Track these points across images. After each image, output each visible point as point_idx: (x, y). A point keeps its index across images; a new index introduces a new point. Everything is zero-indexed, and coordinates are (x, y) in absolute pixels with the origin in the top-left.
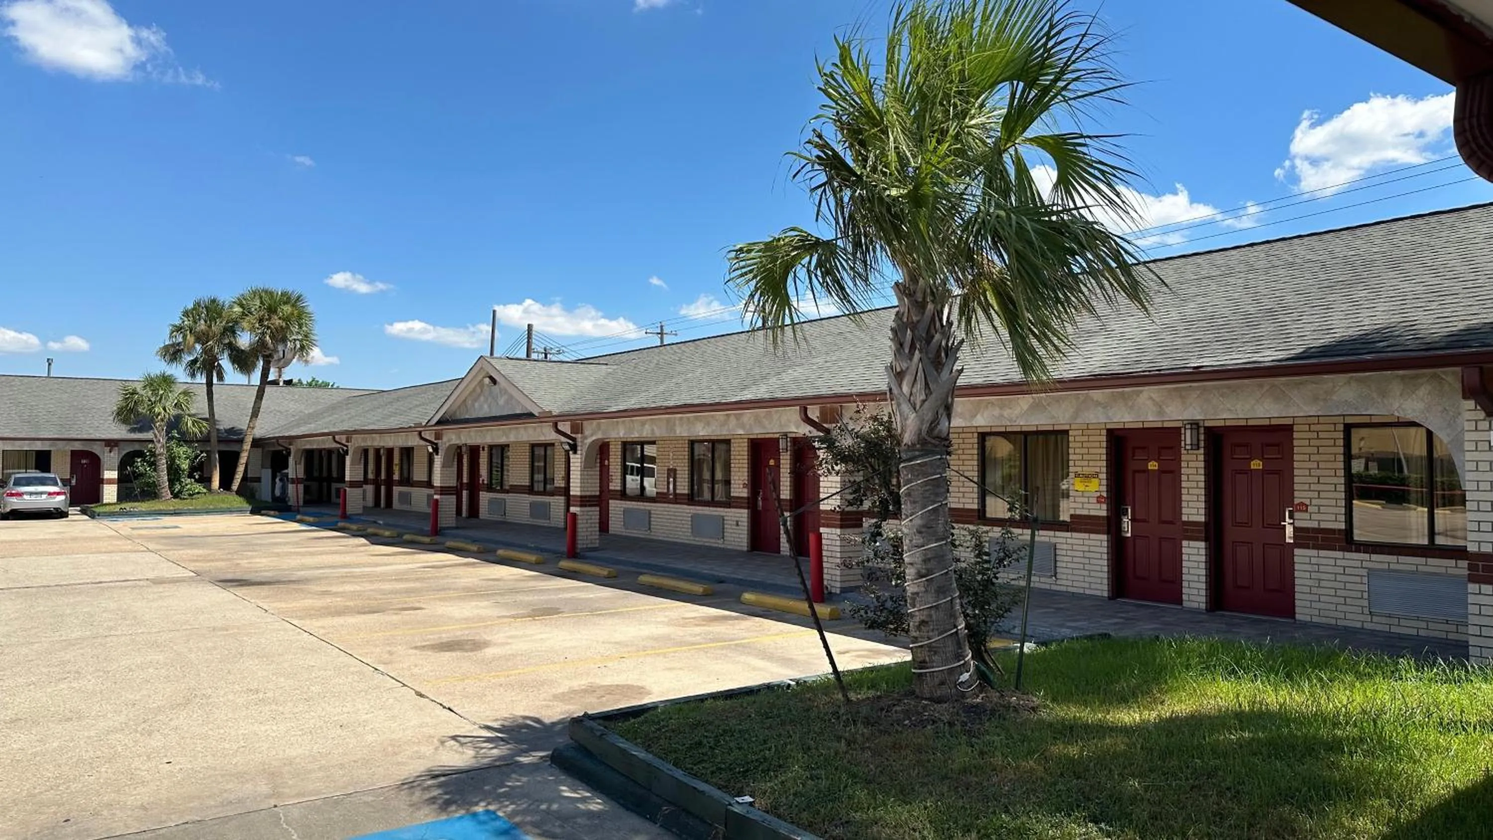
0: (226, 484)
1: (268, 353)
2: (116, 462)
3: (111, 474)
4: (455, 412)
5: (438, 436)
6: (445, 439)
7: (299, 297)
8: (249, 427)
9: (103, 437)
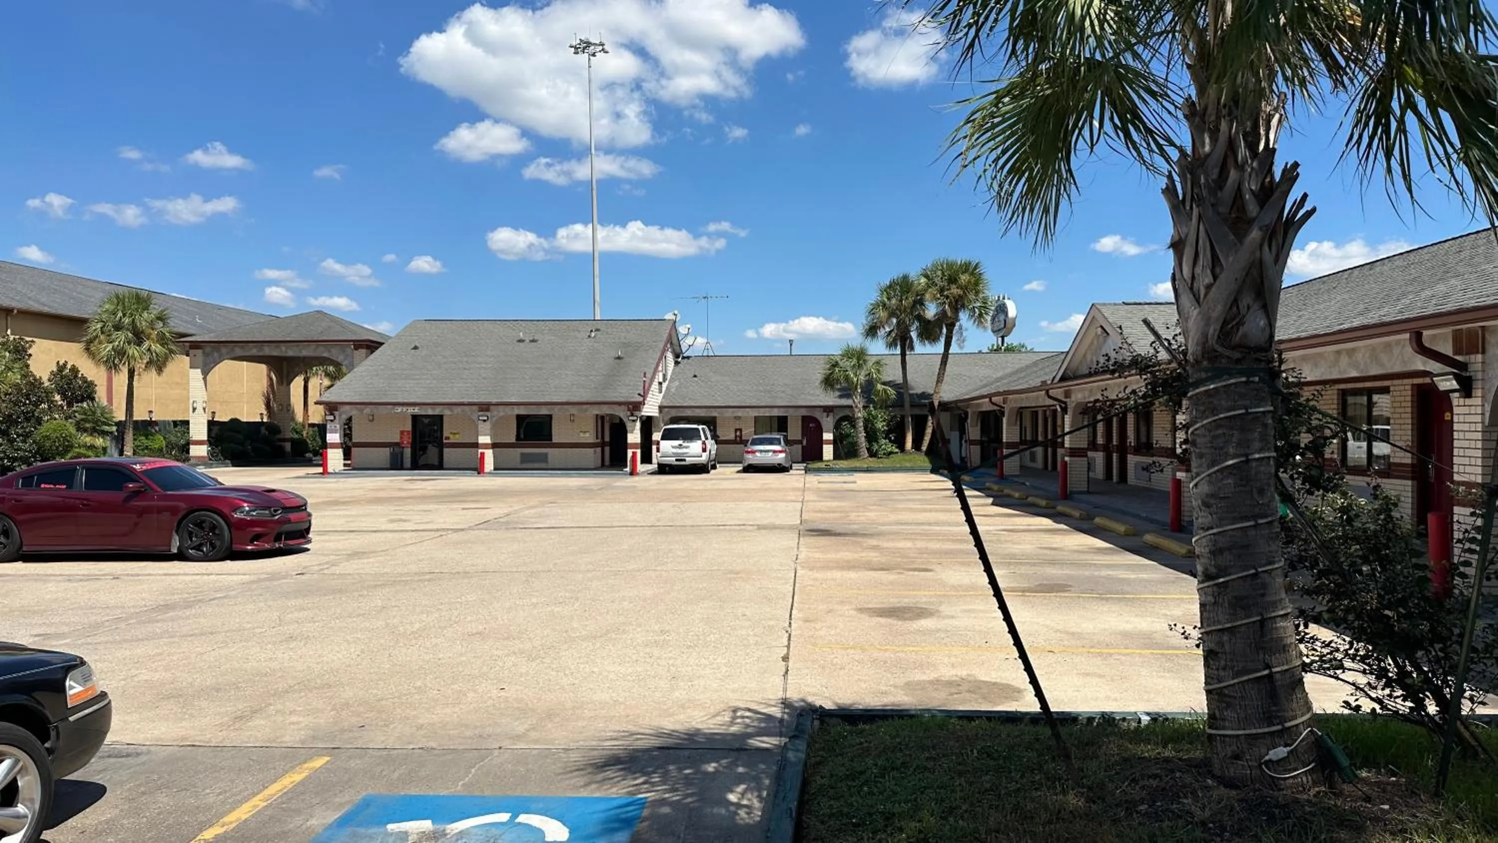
0: (917, 445)
1: (949, 321)
2: (832, 426)
3: (828, 436)
4: (1078, 368)
5: (1067, 394)
6: (1073, 398)
7: (977, 264)
8: (935, 392)
9: (821, 404)
